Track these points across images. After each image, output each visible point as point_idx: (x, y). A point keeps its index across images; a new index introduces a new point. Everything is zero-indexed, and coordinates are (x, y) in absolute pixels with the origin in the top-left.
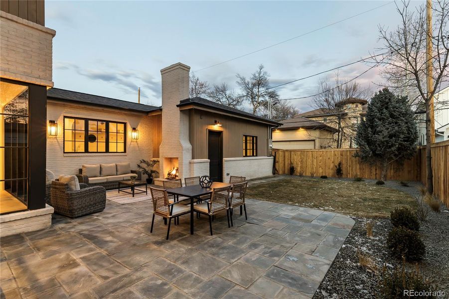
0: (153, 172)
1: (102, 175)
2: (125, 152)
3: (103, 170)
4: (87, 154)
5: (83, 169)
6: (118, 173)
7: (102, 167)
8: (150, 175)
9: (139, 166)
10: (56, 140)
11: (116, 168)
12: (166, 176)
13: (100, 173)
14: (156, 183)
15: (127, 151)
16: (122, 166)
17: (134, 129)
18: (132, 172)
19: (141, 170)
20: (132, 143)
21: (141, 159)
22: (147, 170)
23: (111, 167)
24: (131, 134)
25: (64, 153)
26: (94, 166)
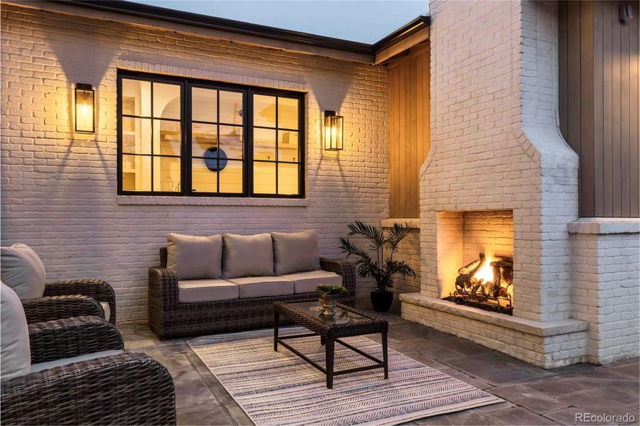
0: (393, 267)
1: (227, 274)
2: (302, 194)
3: (232, 253)
4: (185, 199)
5: (171, 249)
6: (280, 268)
7: (229, 244)
8: (383, 280)
9: (346, 245)
10: (95, 150)
11: (274, 250)
12: (449, 288)
13: (223, 266)
14: (409, 312)
15: (307, 193)
16: (291, 243)
17: (330, 115)
18: (325, 265)
19: (353, 259)
20: (324, 165)
21: (352, 221)
22: (373, 261)
23: (255, 244)
24: (321, 134)
25: (120, 192)
26: (203, 239)
